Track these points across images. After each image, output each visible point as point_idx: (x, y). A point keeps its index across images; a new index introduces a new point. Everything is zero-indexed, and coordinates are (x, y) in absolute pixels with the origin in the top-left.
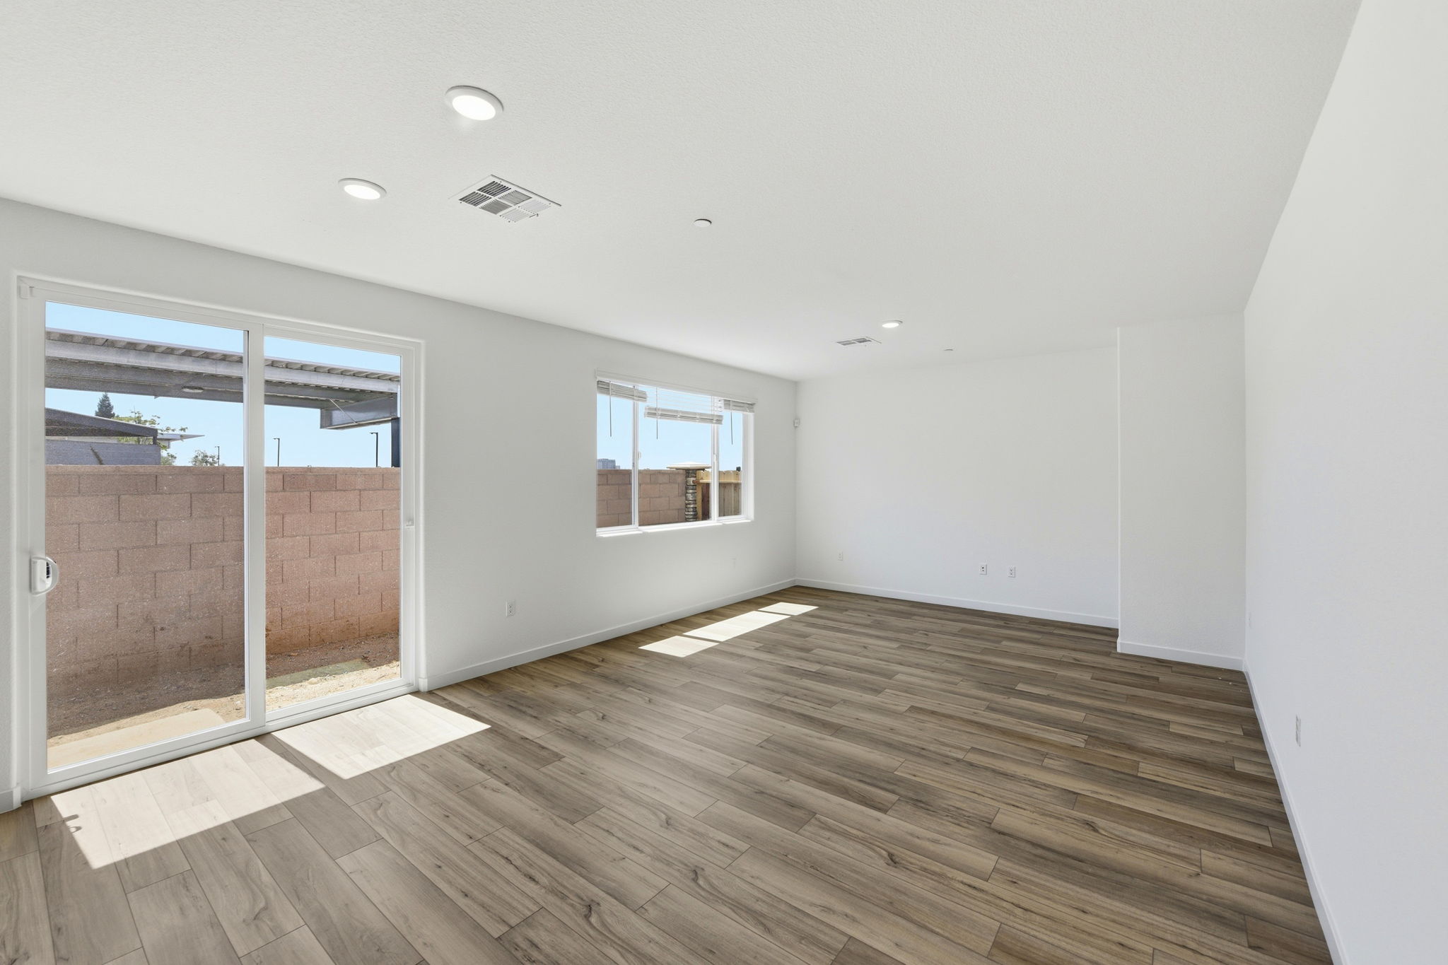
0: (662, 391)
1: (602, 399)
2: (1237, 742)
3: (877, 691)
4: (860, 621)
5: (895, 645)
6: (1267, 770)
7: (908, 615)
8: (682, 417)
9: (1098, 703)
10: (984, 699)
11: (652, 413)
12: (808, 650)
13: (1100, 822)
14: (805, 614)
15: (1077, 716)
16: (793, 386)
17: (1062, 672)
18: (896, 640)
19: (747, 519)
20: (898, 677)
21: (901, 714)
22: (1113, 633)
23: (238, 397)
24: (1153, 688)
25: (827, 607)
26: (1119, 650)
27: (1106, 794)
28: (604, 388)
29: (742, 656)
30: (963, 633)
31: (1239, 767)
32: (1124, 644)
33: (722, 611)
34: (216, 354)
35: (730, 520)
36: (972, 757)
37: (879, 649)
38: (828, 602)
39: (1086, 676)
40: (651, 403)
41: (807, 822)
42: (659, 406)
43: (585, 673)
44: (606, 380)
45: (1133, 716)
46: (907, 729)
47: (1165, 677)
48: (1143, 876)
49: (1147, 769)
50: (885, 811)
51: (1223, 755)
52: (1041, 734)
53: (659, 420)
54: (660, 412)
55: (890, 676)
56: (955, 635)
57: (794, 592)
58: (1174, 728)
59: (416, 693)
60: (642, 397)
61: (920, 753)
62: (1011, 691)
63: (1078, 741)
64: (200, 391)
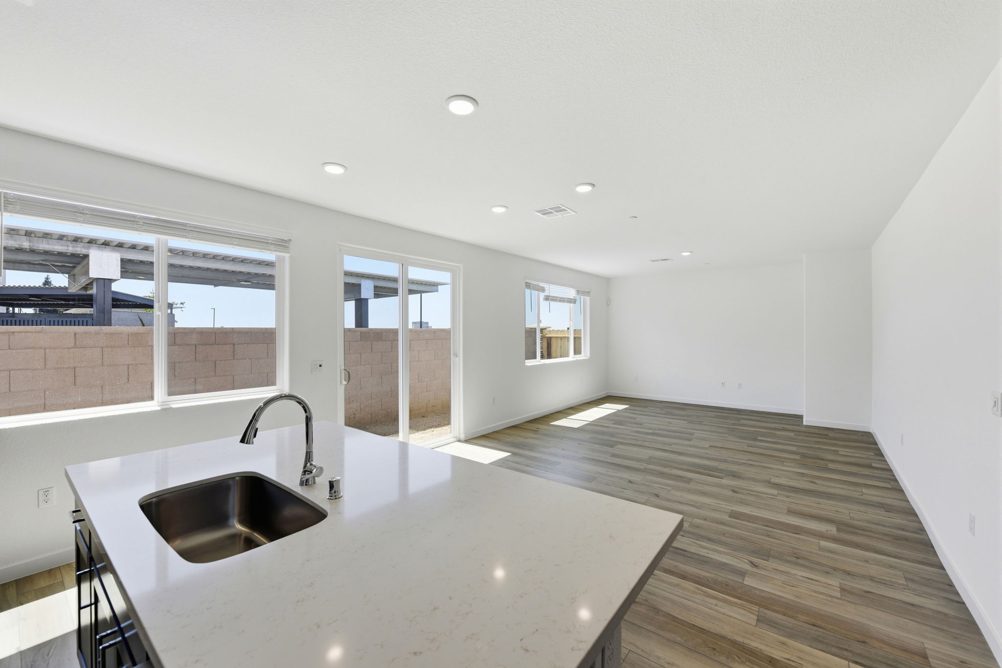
0: (553, 287)
1: (528, 291)
2: (872, 457)
3: (689, 440)
4: (658, 412)
5: (686, 422)
6: (887, 466)
7: (684, 409)
8: (559, 300)
9: (801, 444)
10: (746, 443)
11: (547, 298)
12: (641, 424)
13: (817, 481)
14: (625, 409)
15: (794, 449)
16: (607, 281)
17: (778, 433)
18: (685, 420)
19: (586, 357)
20: (695, 434)
21: (707, 448)
22: (800, 417)
23: (271, 287)
24: (827, 439)
25: (635, 406)
26: (804, 424)
27: (816, 473)
28: (528, 286)
29: (608, 427)
30: (716, 417)
31: (874, 465)
32: (806, 422)
33: (578, 407)
34: (200, 253)
35: (579, 357)
36: (748, 462)
37: (678, 424)
38: (634, 404)
39: (792, 434)
40: (546, 293)
41: (690, 482)
42: (551, 295)
43: (534, 433)
44: (529, 281)
45: (820, 448)
46: (713, 453)
47: (831, 434)
48: (839, 495)
49: (831, 466)
50: (722, 479)
51: (867, 462)
52: (778, 455)
53: (551, 302)
54: (550, 298)
55: (692, 434)
56: (714, 418)
57: (609, 399)
58: (840, 453)
59: (459, 441)
60: (543, 290)
61: (725, 461)
62: (756, 440)
63: (798, 457)
64: (250, 283)
